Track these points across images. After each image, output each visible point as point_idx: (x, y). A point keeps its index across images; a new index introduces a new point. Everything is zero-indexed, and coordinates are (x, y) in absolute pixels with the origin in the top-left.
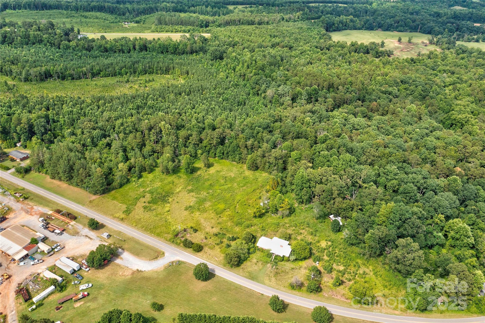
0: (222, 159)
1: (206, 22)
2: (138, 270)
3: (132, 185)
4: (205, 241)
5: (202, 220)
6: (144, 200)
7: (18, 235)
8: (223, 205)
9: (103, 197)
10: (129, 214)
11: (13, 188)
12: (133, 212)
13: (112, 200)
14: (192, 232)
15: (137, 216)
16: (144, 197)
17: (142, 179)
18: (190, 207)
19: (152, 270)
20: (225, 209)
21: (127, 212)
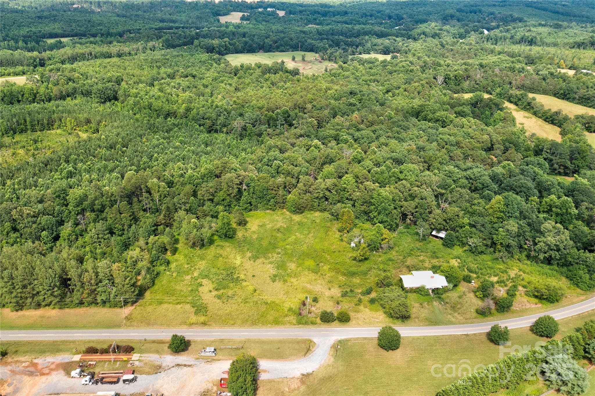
0: (251, 210)
1: (40, 60)
2: (303, 375)
3: (167, 276)
4: (339, 306)
5: (307, 285)
6: (208, 287)
8: (311, 260)
9: (138, 306)
10: (206, 313)
12: (208, 309)
13: (159, 304)
14: (313, 303)
15: (220, 312)
16: (202, 285)
17: (174, 265)
18: (276, 276)
19: (321, 366)
20: (318, 265)
21: (201, 312)
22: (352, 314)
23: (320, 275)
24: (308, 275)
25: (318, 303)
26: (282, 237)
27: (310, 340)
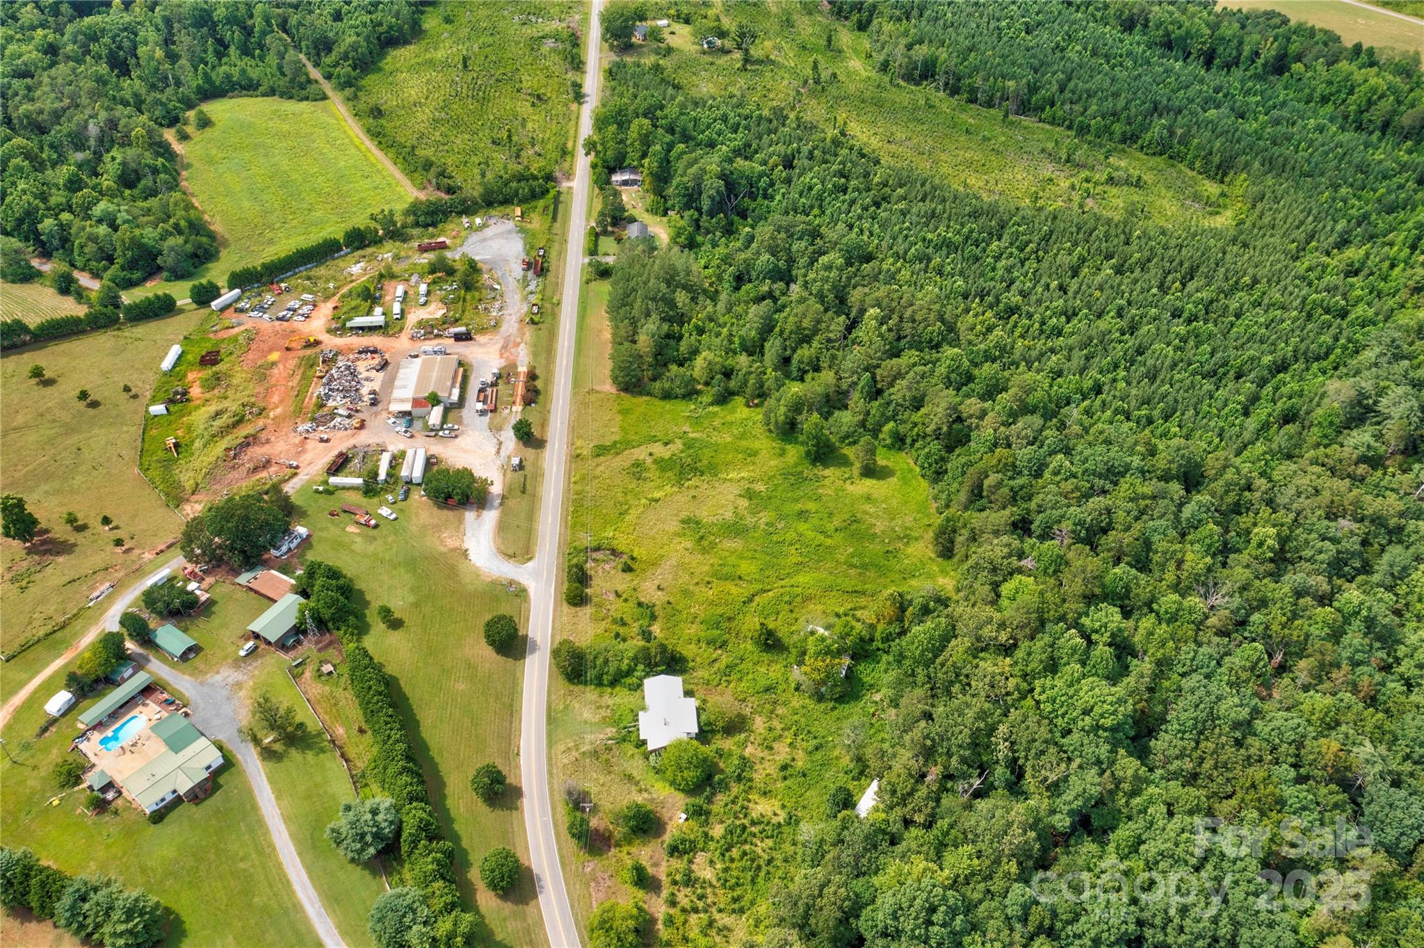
2: (466, 551)
3: (685, 408)
4: (612, 597)
5: (674, 562)
6: (659, 450)
7: (435, 374)
8: (753, 568)
9: (618, 396)
10: (598, 455)
11: (548, 292)
12: (610, 457)
13: (620, 412)
14: (620, 566)
15: (602, 468)
16: (666, 444)
17: (716, 409)
18: (697, 523)
19: (478, 568)
20: (740, 578)
21: (601, 451)
22: (588, 610)
23: (707, 579)
24: (703, 565)
25: (620, 573)
26: (830, 527)
27: (530, 559)
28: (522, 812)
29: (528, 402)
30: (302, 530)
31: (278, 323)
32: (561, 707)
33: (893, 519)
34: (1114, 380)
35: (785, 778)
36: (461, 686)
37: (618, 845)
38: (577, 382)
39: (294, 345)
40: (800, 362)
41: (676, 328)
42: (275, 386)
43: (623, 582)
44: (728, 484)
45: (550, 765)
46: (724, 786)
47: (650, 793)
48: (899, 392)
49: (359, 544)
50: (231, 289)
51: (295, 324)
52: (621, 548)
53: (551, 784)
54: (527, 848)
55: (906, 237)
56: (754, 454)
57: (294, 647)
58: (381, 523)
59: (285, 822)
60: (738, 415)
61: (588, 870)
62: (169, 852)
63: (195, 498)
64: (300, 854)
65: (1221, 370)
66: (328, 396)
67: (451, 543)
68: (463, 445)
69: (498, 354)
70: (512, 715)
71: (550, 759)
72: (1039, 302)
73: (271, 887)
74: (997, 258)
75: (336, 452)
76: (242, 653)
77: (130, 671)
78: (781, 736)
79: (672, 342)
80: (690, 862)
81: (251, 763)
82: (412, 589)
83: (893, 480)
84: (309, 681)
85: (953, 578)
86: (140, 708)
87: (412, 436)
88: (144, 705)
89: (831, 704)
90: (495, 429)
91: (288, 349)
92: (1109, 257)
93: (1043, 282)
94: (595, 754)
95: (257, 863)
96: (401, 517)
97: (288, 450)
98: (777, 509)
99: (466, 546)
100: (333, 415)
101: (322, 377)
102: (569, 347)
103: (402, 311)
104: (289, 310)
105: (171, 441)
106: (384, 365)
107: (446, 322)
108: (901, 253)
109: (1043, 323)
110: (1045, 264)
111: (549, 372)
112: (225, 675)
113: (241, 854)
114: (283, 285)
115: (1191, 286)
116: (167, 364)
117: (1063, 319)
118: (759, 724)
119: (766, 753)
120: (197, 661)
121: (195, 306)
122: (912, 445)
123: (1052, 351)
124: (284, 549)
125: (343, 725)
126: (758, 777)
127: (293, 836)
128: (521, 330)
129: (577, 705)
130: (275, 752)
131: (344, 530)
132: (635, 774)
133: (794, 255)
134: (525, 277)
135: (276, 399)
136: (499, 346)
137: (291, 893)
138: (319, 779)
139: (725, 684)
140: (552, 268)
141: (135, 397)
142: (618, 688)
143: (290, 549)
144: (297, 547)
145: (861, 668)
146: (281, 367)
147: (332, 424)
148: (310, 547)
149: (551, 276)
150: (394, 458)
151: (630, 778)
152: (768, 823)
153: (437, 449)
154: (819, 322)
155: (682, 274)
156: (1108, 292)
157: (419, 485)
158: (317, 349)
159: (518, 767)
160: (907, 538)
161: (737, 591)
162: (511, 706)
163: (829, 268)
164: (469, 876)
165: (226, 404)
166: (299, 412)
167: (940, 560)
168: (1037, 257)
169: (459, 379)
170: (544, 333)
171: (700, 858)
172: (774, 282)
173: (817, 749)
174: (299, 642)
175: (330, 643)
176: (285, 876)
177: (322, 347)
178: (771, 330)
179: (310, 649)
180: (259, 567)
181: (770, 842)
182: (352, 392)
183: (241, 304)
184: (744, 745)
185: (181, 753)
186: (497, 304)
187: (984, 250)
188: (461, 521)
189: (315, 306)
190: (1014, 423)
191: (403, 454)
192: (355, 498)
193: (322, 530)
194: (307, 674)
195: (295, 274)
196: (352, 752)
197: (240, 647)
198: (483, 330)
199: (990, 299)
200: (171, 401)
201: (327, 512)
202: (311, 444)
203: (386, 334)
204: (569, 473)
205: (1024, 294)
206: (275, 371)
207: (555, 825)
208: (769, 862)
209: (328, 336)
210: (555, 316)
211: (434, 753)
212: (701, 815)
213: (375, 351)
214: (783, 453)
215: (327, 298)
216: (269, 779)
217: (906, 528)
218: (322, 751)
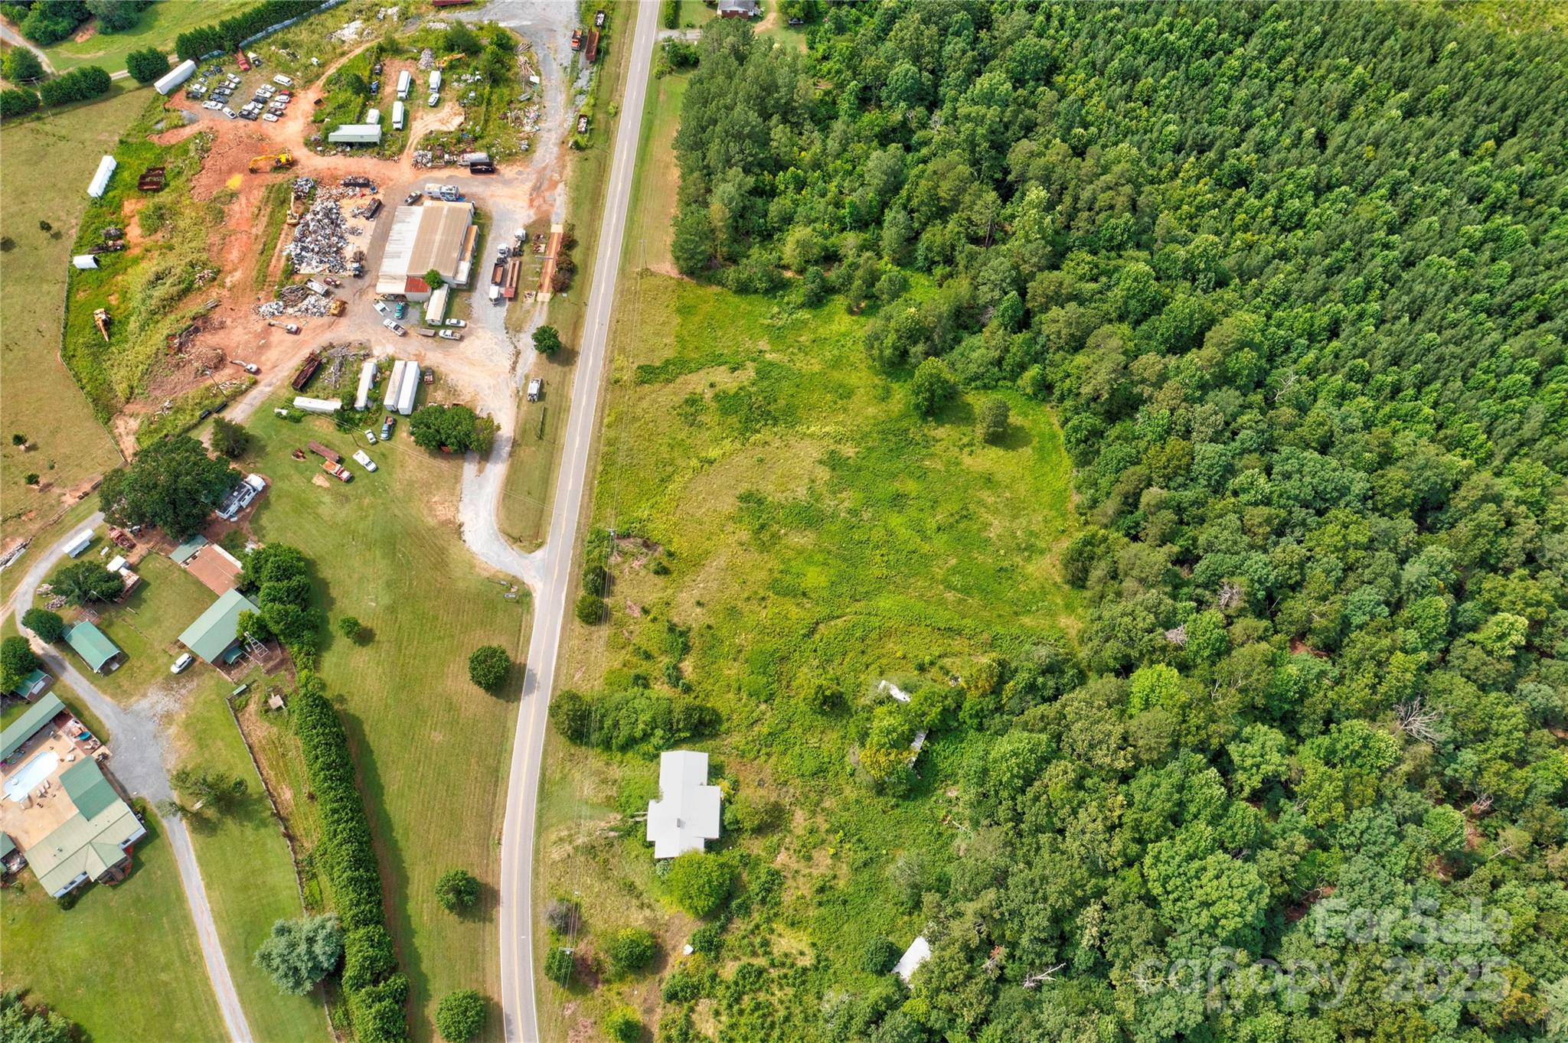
2: (461, 526)
3: (768, 311)
4: (637, 613)
5: (722, 562)
6: (726, 380)
7: (438, 237)
8: (823, 581)
9: (679, 283)
10: (643, 382)
11: (604, 95)
12: (657, 386)
13: (679, 311)
14: (653, 566)
15: (645, 404)
16: (734, 370)
17: (804, 315)
18: (760, 502)
19: (473, 555)
20: (804, 594)
21: (648, 374)
22: (604, 631)
23: (762, 593)
24: (760, 568)
25: (652, 575)
26: (931, 524)
27: (539, 546)
28: (497, 927)
29: (561, 286)
30: (256, 481)
31: (242, 122)
32: (558, 776)
33: (1015, 517)
34: (1361, 316)
35: (820, 904)
36: (438, 737)
37: (608, 981)
38: (628, 254)
39: (261, 164)
40: (929, 249)
41: (767, 177)
42: (234, 232)
43: (653, 591)
44: (807, 442)
45: (536, 860)
46: (745, 909)
47: (653, 910)
48: (1055, 321)
49: (327, 506)
50: (182, 60)
51: (265, 125)
52: (656, 536)
53: (535, 887)
54: (498, 977)
55: (1111, 32)
56: (847, 393)
57: (237, 664)
58: (357, 474)
59: (215, 922)
60: (834, 327)
61: (568, 1013)
62: (81, 950)
63: (129, 408)
64: (231, 968)
65: (1518, 304)
66: (301, 259)
67: (443, 512)
68: (469, 354)
69: (527, 198)
70: (496, 785)
71: (537, 851)
72: (1282, 164)
73: (195, 1008)
74: (1235, 81)
75: (305, 353)
76: (175, 669)
77: (41, 684)
78: (823, 841)
79: (759, 201)
80: (692, 1010)
81: (179, 835)
82: (389, 584)
83: (1027, 451)
84: (253, 718)
85: (1081, 618)
86: (51, 742)
87: (405, 334)
88: (56, 737)
89: (893, 801)
90: (513, 328)
91: (253, 171)
92: (1401, 85)
93: (1294, 128)
94: (591, 850)
95: (181, 975)
96: (383, 469)
97: (247, 342)
98: (866, 489)
99: (461, 518)
100: (305, 292)
101: (295, 225)
102: (623, 191)
103: (406, 114)
104: (257, 100)
105: (100, 316)
106: (376, 210)
107: (463, 140)
108: (1099, 62)
109: (1279, 204)
110: (1304, 93)
111: (593, 234)
112: (154, 701)
113: (162, 960)
114: (251, 55)
115: (1511, 147)
116: (96, 188)
117: (1309, 197)
118: (800, 820)
119: (801, 866)
120: (121, 675)
121: (134, 83)
122: (1061, 399)
123: (1283, 255)
124: (233, 508)
125: (291, 786)
126: (788, 898)
127: (224, 941)
128: (561, 157)
129: (578, 776)
130: (207, 821)
131: (309, 481)
132: (638, 883)
133: (946, 62)
134: (575, 62)
135: (234, 255)
136: (529, 185)
137: (218, 1019)
138: (257, 863)
139: (763, 758)
140: (614, 49)
141: (57, 236)
142: (630, 754)
143: (241, 509)
144: (251, 504)
145: (938, 747)
146: (243, 200)
147: (304, 305)
148: (267, 505)
149: (610, 60)
150: (379, 368)
151: (631, 888)
152: (793, 965)
153: (435, 358)
154: (961, 190)
155: (783, 91)
156: (1385, 152)
157: (407, 416)
158: (289, 175)
159: (498, 860)
160: (1030, 550)
161: (796, 613)
162: (497, 771)
163: (988, 99)
164: (427, 1012)
165: (171, 260)
166: (262, 280)
167: (1067, 587)
168: (1296, 76)
169: (471, 244)
170: (591, 165)
171: (704, 1006)
172: (911, 107)
173: (865, 864)
174: (243, 658)
175: (283, 662)
176: (213, 996)
177: (298, 169)
178: (896, 189)
179: (257, 668)
180: (200, 539)
181: (790, 991)
182: (332, 253)
183: (195, 87)
184: (775, 851)
185: (94, 821)
186: (532, 113)
187: (1220, 63)
188: (458, 478)
189: (291, 95)
190: (1201, 400)
191: (391, 361)
192: (326, 430)
193: (283, 478)
194: (252, 707)
195: (268, 36)
196: (299, 828)
197: (172, 659)
198: (510, 157)
199: (1212, 155)
200: (103, 249)
201: (290, 450)
202: (277, 336)
203: (381, 155)
204: (602, 408)
205: (1262, 149)
206: (236, 207)
207: (535, 947)
208: (787, 1019)
209: (305, 150)
210: (608, 134)
211: (398, 834)
212: (710, 950)
213: (366, 184)
214: (886, 396)
215: (309, 82)
216: (199, 858)
217: (1032, 533)
218: (264, 823)
